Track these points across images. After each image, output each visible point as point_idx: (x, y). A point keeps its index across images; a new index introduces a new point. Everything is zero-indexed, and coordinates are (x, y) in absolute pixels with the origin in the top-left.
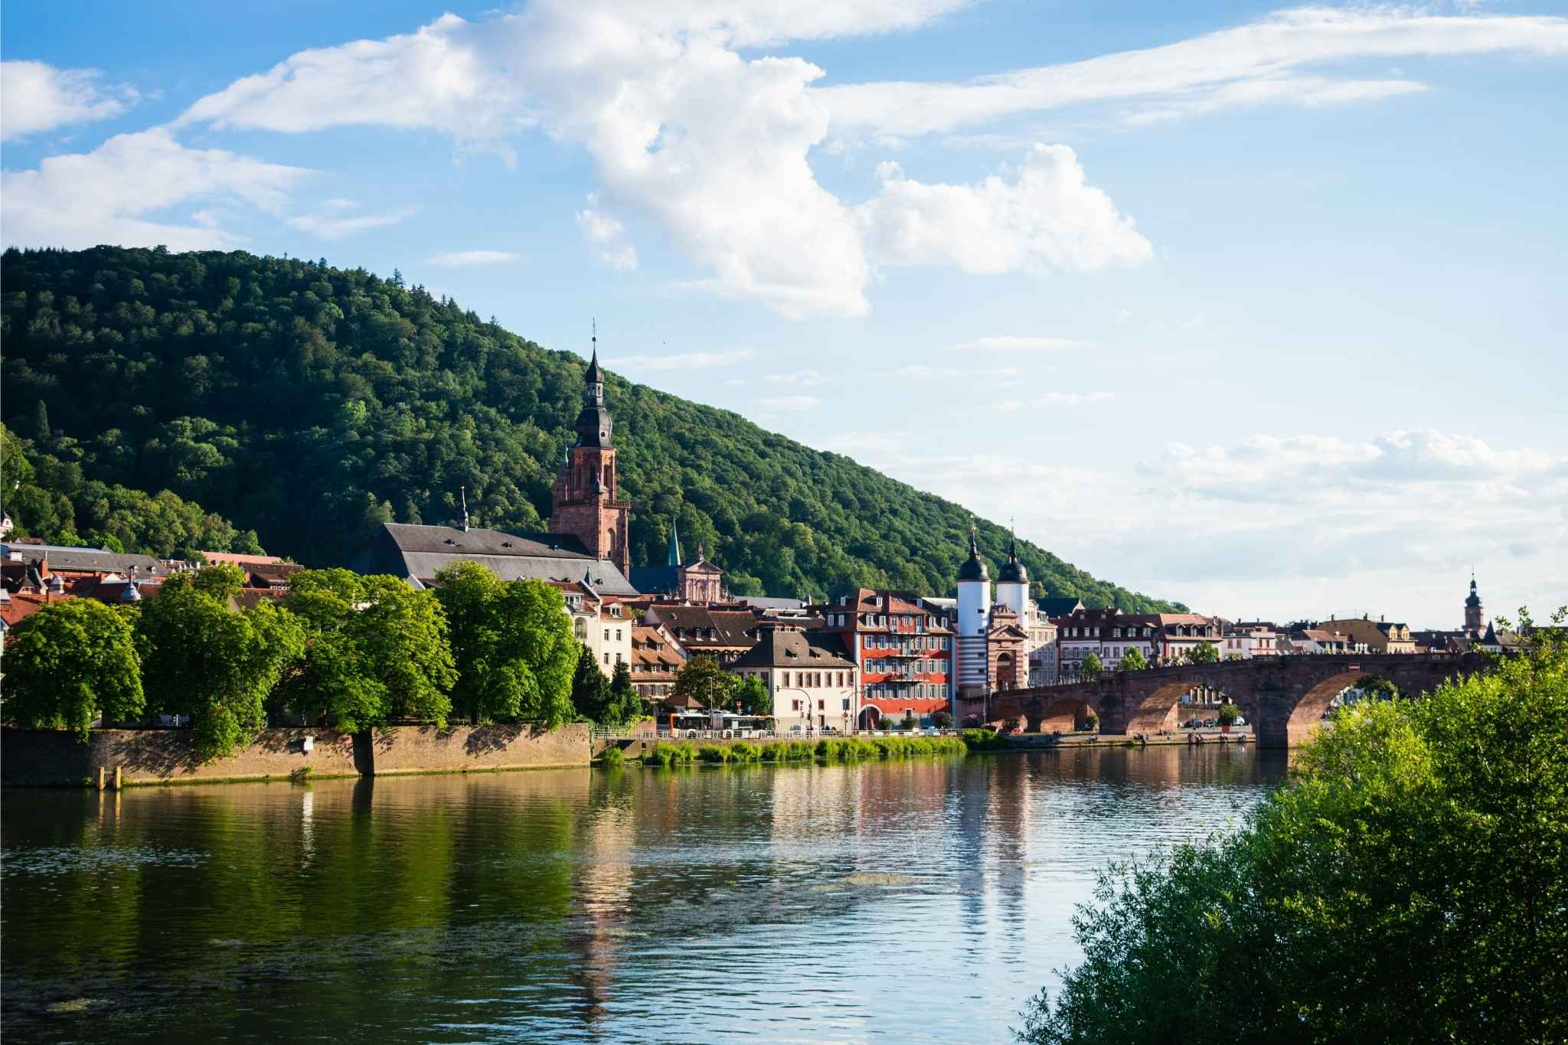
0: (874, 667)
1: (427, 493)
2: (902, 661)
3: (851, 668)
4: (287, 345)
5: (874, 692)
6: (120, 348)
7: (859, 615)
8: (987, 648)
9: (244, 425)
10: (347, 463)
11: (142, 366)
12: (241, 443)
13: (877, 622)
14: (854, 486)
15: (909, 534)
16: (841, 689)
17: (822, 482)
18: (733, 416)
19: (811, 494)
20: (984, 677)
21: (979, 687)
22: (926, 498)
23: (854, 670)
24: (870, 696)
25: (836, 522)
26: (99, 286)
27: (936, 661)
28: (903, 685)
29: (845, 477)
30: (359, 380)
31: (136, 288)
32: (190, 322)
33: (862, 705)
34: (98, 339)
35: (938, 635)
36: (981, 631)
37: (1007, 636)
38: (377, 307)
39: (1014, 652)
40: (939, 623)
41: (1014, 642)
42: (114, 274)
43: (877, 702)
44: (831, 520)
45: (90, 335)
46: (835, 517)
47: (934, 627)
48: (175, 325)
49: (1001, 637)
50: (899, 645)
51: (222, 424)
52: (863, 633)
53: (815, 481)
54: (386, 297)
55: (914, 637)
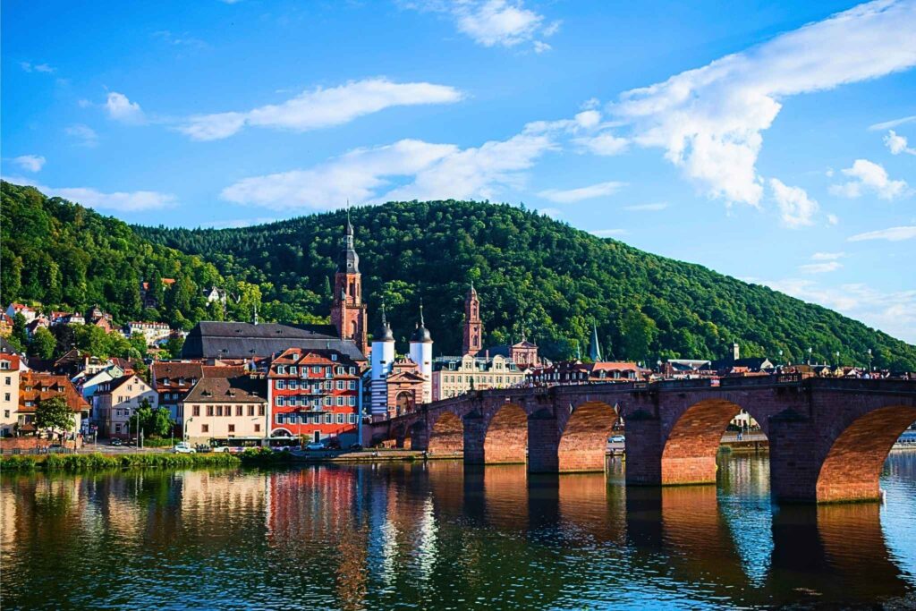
0: (284, 402)
1: (493, 313)
2: (311, 397)
3: (262, 403)
4: (451, 243)
5: (284, 419)
6: (375, 249)
7: (273, 366)
8: (387, 388)
9: (419, 283)
10: (456, 299)
11: (382, 257)
12: (416, 292)
13: (288, 370)
14: (762, 301)
15: (787, 326)
16: (252, 417)
17: (741, 300)
18: (701, 267)
19: (731, 307)
20: (385, 408)
21: (381, 415)
22: (809, 306)
23: (265, 404)
24: (281, 421)
25: (739, 321)
26: (377, 220)
27: (344, 397)
28: (311, 414)
29: (756, 296)
30: (481, 257)
31: (393, 220)
32: (410, 235)
33: (273, 428)
34: (367, 245)
35: (347, 379)
36: (382, 376)
37: (406, 379)
38: (504, 221)
39: (414, 391)
40: (347, 371)
41: (412, 383)
42: (386, 214)
43: (287, 425)
44: (736, 320)
45: (363, 244)
46: (740, 318)
47: (342, 373)
48: (404, 236)
49: (400, 380)
50: (308, 386)
51: (409, 283)
52: (274, 379)
53: (736, 300)
54: (510, 217)
55: (323, 381)
